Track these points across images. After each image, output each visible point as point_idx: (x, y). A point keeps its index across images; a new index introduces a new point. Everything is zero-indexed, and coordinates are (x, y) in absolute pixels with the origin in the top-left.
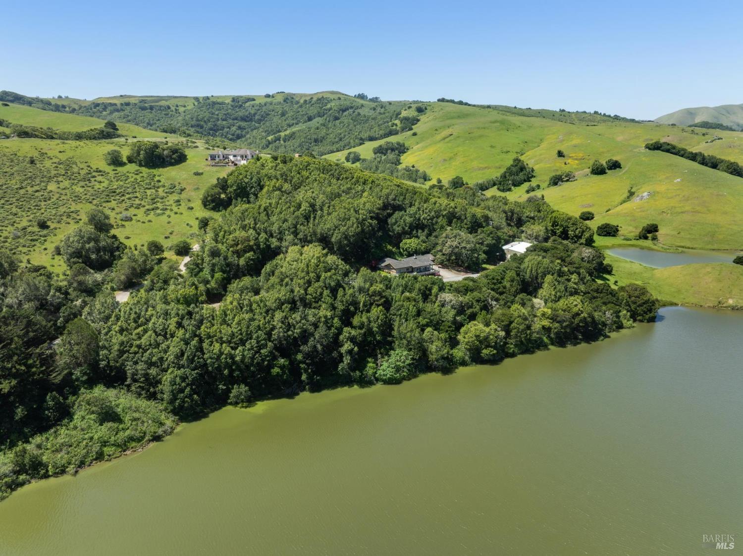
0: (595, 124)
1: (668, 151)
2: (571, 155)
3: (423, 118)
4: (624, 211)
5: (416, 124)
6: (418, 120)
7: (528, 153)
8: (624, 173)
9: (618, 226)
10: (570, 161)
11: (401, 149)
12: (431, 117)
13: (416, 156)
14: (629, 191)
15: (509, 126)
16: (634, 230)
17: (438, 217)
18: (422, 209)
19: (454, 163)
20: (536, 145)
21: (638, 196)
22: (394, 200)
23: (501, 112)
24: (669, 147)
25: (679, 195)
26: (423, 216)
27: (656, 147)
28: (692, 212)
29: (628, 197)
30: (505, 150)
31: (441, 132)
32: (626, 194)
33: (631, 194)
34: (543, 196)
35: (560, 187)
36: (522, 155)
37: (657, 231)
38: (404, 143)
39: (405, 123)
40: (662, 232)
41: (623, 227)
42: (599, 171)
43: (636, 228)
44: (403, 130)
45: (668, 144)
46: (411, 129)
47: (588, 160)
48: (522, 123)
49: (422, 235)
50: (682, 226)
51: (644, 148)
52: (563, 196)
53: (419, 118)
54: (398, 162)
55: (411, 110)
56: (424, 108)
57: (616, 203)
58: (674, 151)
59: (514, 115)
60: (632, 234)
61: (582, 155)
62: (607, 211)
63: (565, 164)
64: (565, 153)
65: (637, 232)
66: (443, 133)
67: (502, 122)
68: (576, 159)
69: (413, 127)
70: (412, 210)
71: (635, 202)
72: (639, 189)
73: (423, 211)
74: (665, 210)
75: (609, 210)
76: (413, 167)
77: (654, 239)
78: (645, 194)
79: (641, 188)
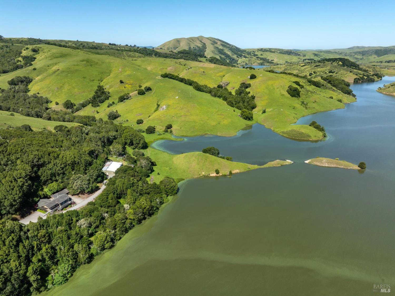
0: (136, 59)
1: (171, 78)
2: (127, 82)
3: (38, 57)
4: (156, 117)
5: (34, 61)
6: (35, 58)
7: (104, 81)
8: (153, 94)
9: (155, 126)
10: (127, 86)
11: (27, 81)
12: (43, 57)
13: (38, 85)
14: (157, 104)
15: (92, 63)
16: (162, 128)
17: (66, 166)
18: (56, 165)
19: (64, 90)
20: (108, 74)
21: (161, 107)
22: (38, 161)
23: (85, 52)
24: (171, 76)
25: (178, 107)
26: (57, 169)
27: (165, 76)
28: (185, 116)
29: (157, 108)
30: (92, 79)
31: (52, 68)
32: (156, 106)
33: (158, 106)
34: (117, 111)
35: (124, 104)
36: (102, 81)
37: (172, 127)
38: (29, 77)
39: (26, 60)
40: (174, 127)
41: (157, 127)
42: (141, 93)
43: (163, 126)
44: (26, 65)
45: (171, 75)
46: (31, 65)
47: (136, 84)
48: (98, 60)
49: (59, 178)
50: (181, 124)
51: (160, 76)
52: (127, 110)
53: (35, 56)
54: (27, 91)
55: (28, 50)
56: (37, 49)
57: (152, 112)
58: (173, 78)
59: (93, 54)
60: (162, 130)
61: (132, 82)
62: (149, 117)
63: (125, 87)
64: (124, 81)
65: (164, 128)
66: (52, 69)
67: (88, 61)
68: (130, 84)
69: (32, 63)
70: (50, 166)
71: (161, 111)
72: (161, 103)
73: (57, 165)
74: (174, 116)
75: (150, 116)
76: (38, 93)
77: (171, 132)
78: (164, 107)
79: (162, 102)
